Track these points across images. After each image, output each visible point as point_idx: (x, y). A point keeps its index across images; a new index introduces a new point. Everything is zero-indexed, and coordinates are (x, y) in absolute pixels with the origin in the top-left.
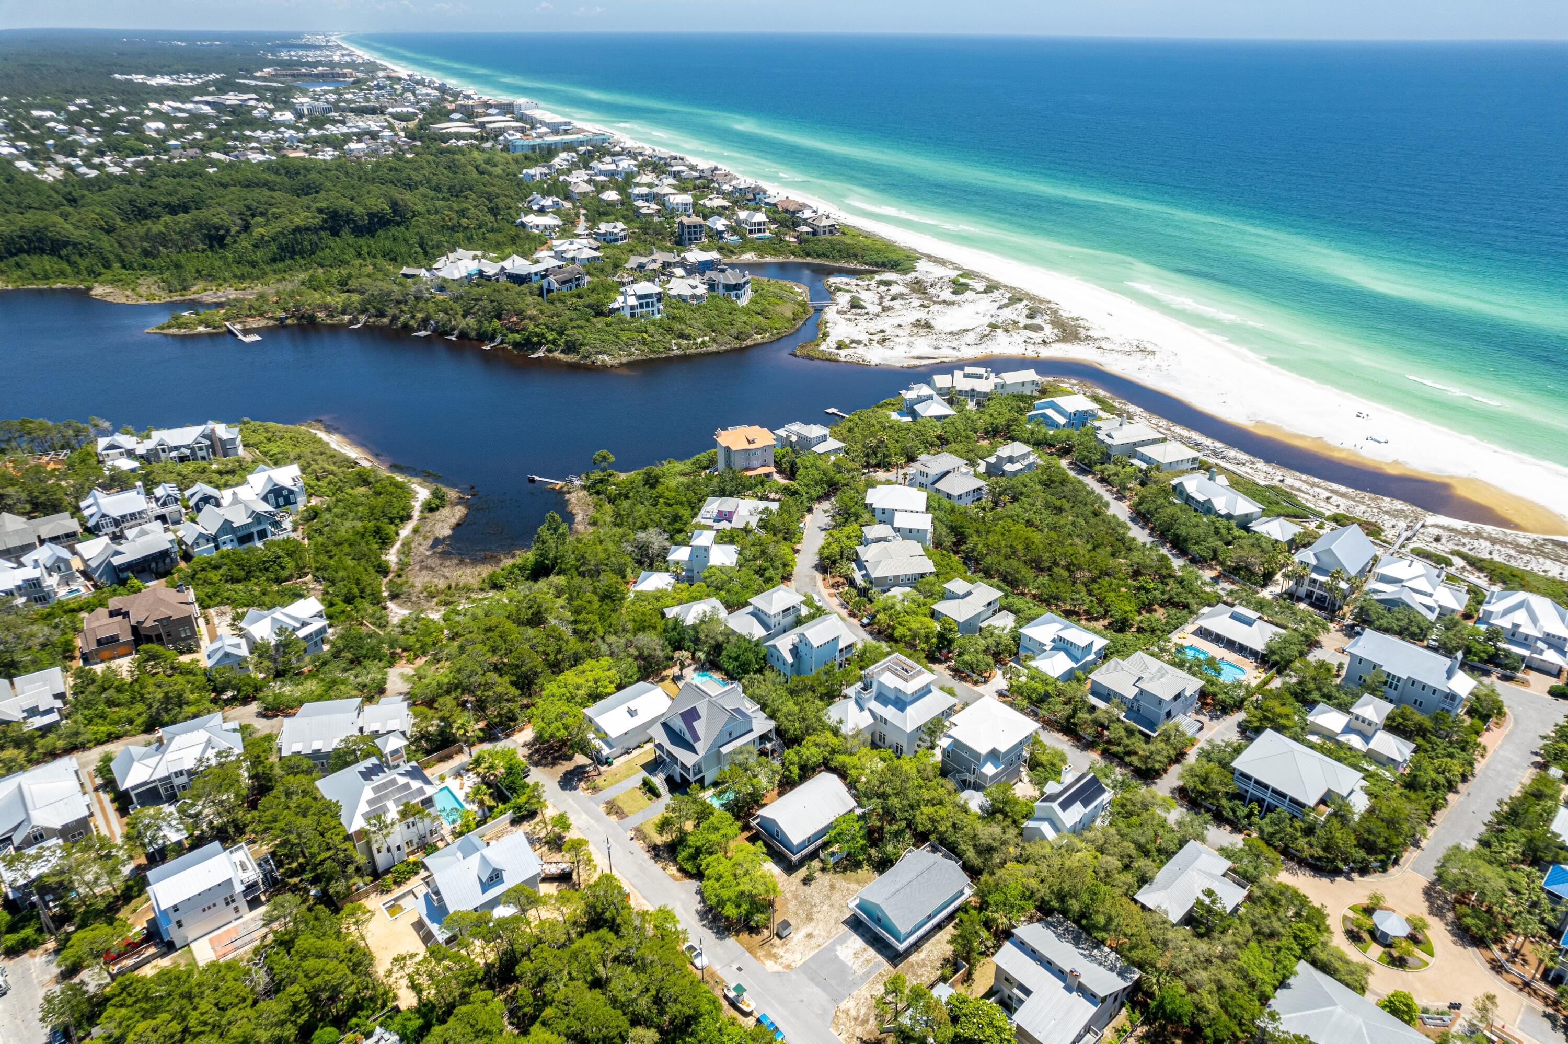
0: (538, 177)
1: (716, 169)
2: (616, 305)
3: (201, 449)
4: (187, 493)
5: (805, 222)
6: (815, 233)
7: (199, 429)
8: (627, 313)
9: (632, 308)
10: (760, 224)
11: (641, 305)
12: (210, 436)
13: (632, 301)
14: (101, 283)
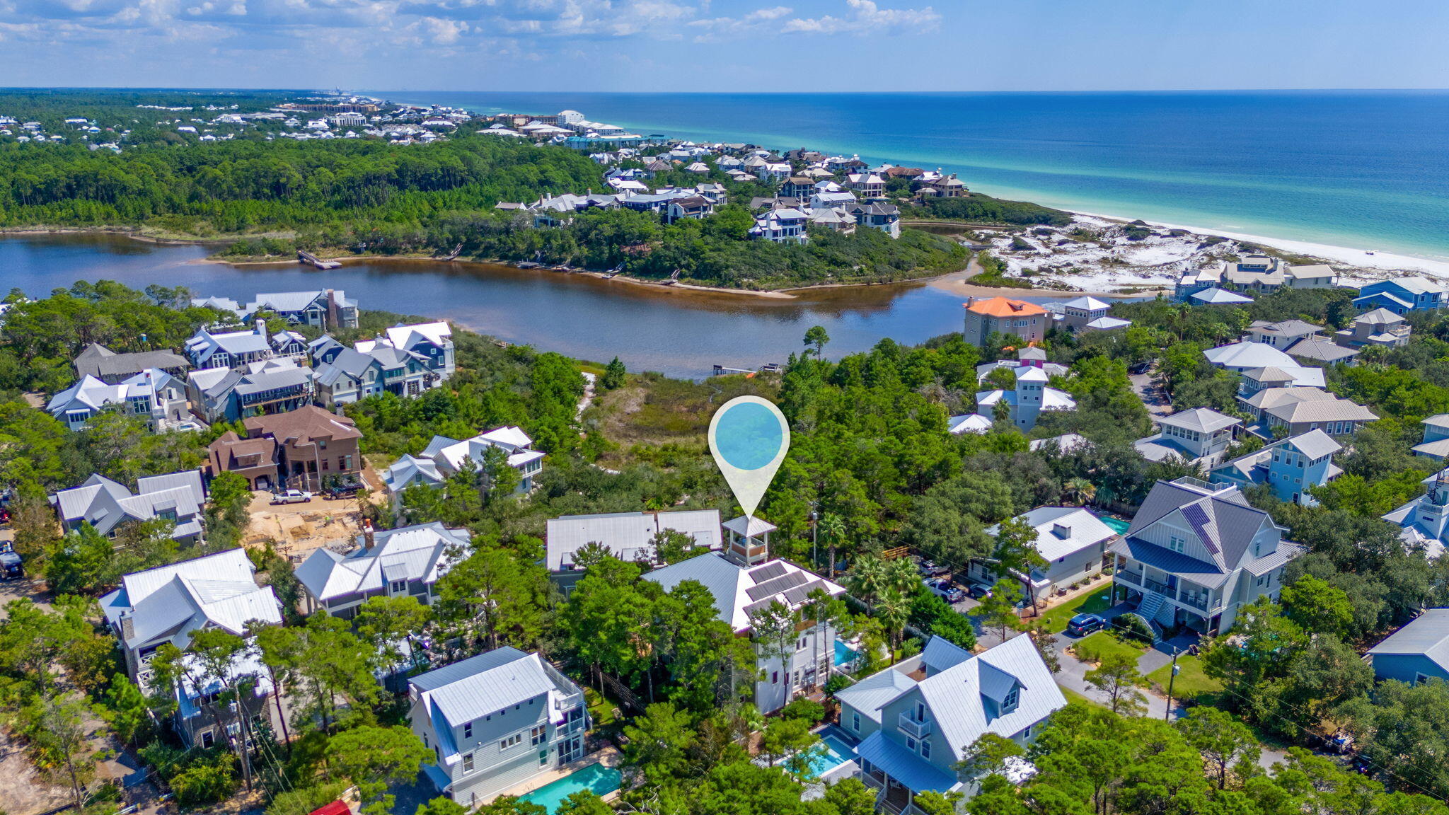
0: (606, 161)
1: (803, 150)
2: (758, 230)
3: (314, 316)
4: (313, 344)
5: (927, 184)
6: (939, 194)
7: (313, 295)
8: (770, 237)
9: (775, 233)
10: (875, 186)
11: (785, 231)
12: (326, 302)
13: (775, 226)
14: (148, 225)
